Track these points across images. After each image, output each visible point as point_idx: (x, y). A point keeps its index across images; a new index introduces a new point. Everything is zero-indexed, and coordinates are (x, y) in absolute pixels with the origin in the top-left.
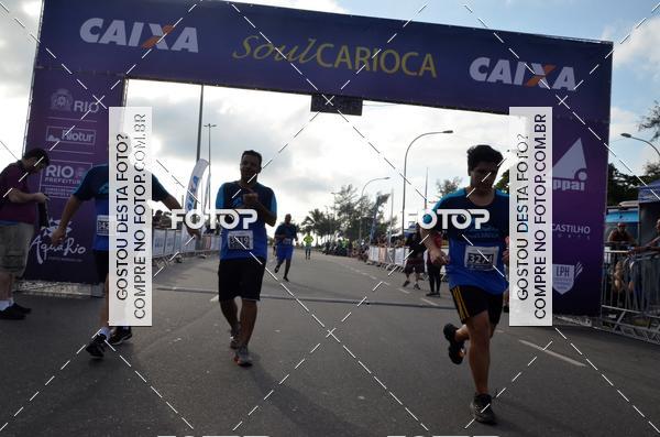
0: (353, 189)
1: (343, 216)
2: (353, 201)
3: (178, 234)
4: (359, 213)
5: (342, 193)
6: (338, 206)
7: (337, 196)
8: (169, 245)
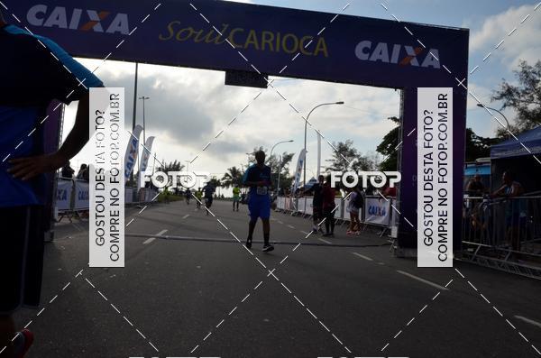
7: (250, 156)
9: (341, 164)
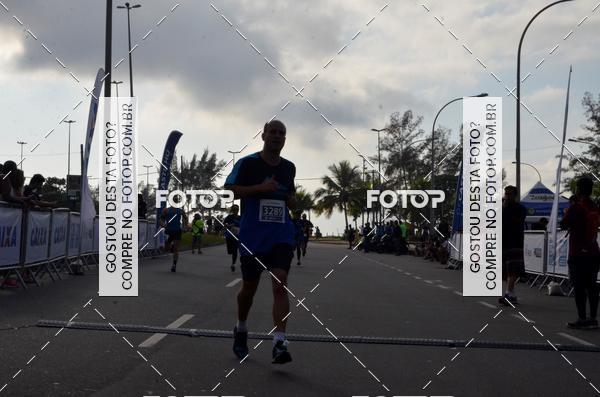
0: (413, 121)
1: (396, 174)
2: (416, 144)
3: (74, 220)
4: (428, 168)
5: (393, 128)
6: (386, 155)
7: (383, 135)
8: (57, 240)
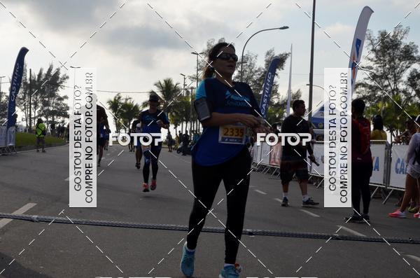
9: (384, 76)
